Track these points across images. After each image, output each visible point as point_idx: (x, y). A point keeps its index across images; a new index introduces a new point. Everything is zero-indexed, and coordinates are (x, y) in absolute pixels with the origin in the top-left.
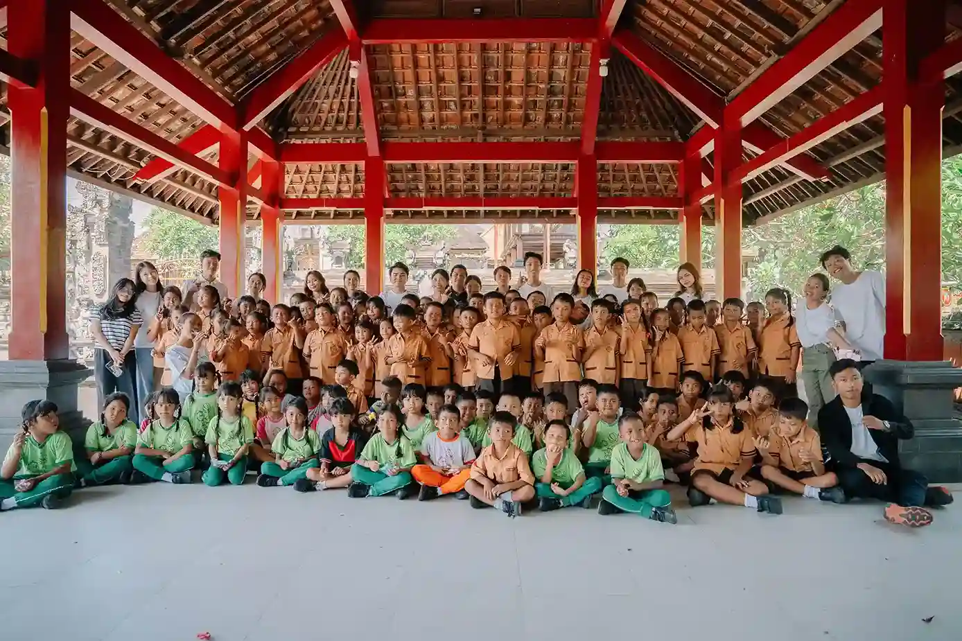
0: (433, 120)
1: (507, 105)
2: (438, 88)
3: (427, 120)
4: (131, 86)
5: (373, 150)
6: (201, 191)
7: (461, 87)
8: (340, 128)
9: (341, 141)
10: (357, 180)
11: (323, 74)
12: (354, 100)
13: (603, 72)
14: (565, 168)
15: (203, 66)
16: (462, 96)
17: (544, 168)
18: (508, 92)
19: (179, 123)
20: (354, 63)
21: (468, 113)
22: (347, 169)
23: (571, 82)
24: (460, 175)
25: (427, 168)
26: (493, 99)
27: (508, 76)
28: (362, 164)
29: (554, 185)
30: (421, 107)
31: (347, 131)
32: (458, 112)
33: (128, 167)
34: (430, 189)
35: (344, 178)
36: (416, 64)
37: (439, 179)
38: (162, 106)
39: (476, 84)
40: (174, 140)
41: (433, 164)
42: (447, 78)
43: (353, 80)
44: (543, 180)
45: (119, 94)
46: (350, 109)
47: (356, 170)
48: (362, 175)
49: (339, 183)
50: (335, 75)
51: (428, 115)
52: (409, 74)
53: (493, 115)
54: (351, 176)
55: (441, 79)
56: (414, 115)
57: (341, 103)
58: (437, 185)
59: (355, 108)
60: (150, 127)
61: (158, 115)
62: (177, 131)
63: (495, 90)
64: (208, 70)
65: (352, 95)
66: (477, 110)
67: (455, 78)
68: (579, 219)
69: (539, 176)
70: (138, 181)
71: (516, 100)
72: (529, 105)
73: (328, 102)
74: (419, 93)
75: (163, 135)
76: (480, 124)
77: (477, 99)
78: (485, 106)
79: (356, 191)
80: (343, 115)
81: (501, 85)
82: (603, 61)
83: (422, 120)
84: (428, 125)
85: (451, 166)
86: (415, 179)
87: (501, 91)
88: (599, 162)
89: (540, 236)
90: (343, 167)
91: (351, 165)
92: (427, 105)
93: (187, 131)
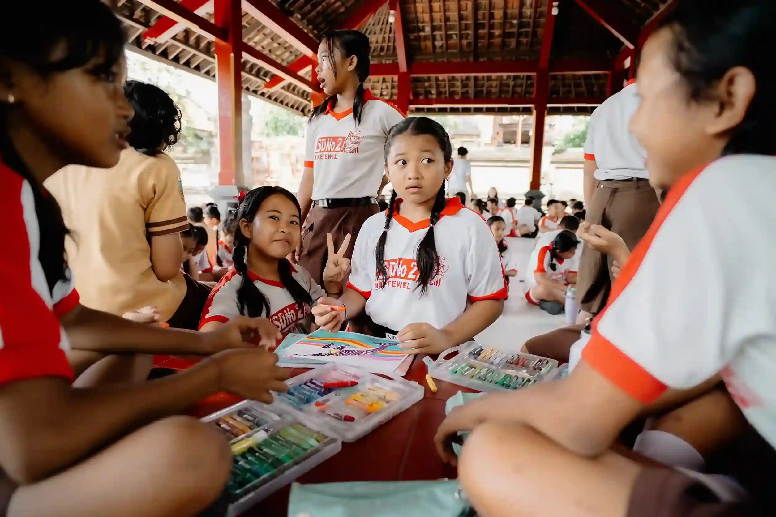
0: (441, 47)
1: (491, 36)
2: (446, 25)
3: (438, 47)
4: (264, 34)
5: (403, 67)
6: (298, 95)
7: (460, 25)
8: (382, 54)
9: (384, 62)
10: (393, 87)
11: (373, 19)
12: (391, 35)
13: (555, 12)
14: (529, 78)
15: (302, 19)
16: (460, 30)
17: (516, 78)
18: (492, 26)
19: (287, 54)
20: (392, 12)
21: (465, 42)
22: (386, 80)
23: (535, 18)
24: (458, 84)
25: (437, 79)
26: (481, 31)
27: (492, 16)
28: (396, 78)
29: (522, 90)
30: (434, 38)
31: (386, 55)
32: (458, 41)
33: (259, 81)
34: (439, 93)
35: (384, 87)
36: (431, 10)
37: (445, 87)
38: (279, 44)
39: (470, 22)
40: (285, 64)
41: (441, 76)
42: (451, 18)
43: (391, 24)
44: (514, 86)
45: (256, 39)
46: (389, 41)
47: (392, 81)
48: (396, 84)
49: (382, 89)
50: (380, 20)
51: (438, 43)
52: (427, 17)
53: (482, 42)
54: (389, 85)
55: (447, 19)
56: (429, 43)
57: (384, 38)
58: (443, 90)
59: (392, 40)
60: (273, 57)
61: (277, 49)
62: (287, 58)
63: (483, 26)
64: (305, 21)
65: (390, 32)
66: (471, 39)
67: (456, 18)
68: (534, 112)
69: (512, 83)
70: (265, 90)
71: (497, 32)
72: (505, 35)
73: (376, 36)
74: (433, 29)
75: (279, 61)
76: (472, 49)
77: (470, 32)
78: (477, 37)
79: (392, 95)
80: (385, 45)
81: (486, 22)
82: (555, 4)
83: (434, 46)
84: (438, 50)
85: (454, 78)
86: (430, 86)
87: (487, 25)
88: (551, 74)
89: (515, 125)
90: (384, 79)
91: (388, 78)
92: (438, 37)
93: (293, 57)
